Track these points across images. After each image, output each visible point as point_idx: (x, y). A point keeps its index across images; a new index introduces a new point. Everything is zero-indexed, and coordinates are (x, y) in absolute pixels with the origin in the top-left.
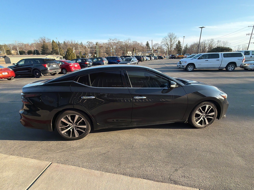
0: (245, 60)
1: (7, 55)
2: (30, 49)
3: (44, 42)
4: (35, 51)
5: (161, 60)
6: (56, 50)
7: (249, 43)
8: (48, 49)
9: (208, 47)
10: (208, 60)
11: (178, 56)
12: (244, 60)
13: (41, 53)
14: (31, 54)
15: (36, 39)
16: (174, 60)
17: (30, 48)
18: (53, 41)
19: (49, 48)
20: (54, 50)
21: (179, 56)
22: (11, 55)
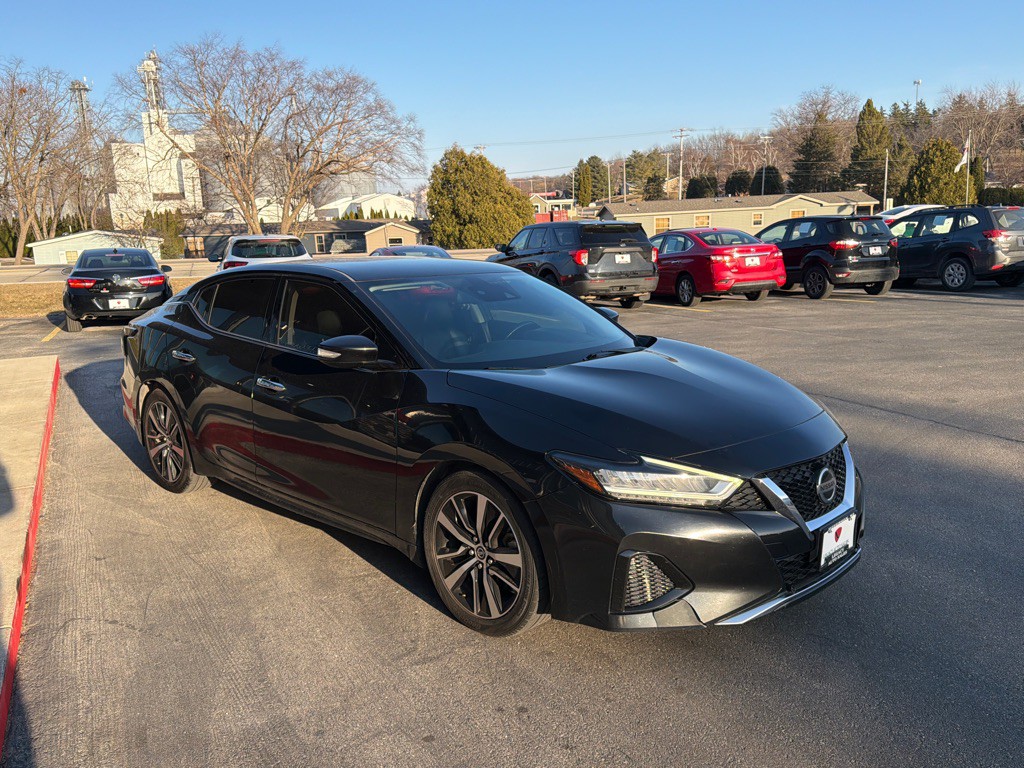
1: (646, 200)
2: (744, 167)
3: (820, 116)
4: (759, 172)
6: (876, 158)
8: (830, 155)
13: (790, 184)
14: (740, 191)
15: (784, 108)
17: (744, 159)
18: (869, 104)
19: (834, 150)
20: (860, 164)
22: (662, 203)
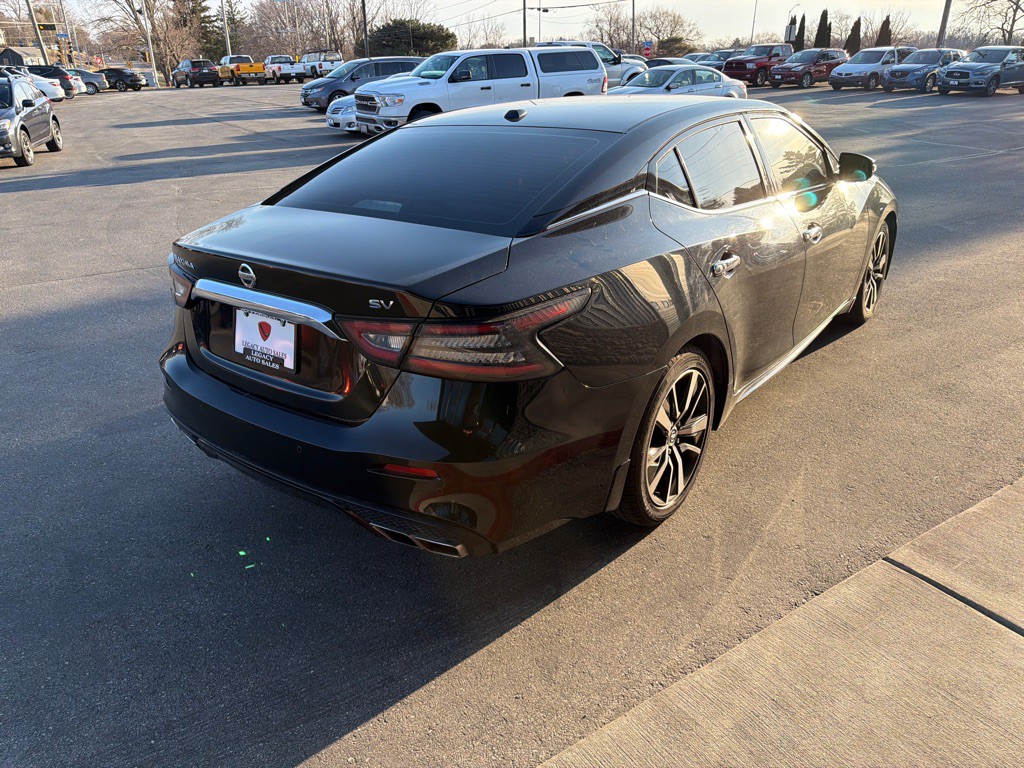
0: (609, 83)
5: (130, 95)
7: (525, 9)
9: (349, 17)
10: (489, 88)
11: (232, 66)
12: (606, 85)
16: (209, 91)
21: (238, 69)
